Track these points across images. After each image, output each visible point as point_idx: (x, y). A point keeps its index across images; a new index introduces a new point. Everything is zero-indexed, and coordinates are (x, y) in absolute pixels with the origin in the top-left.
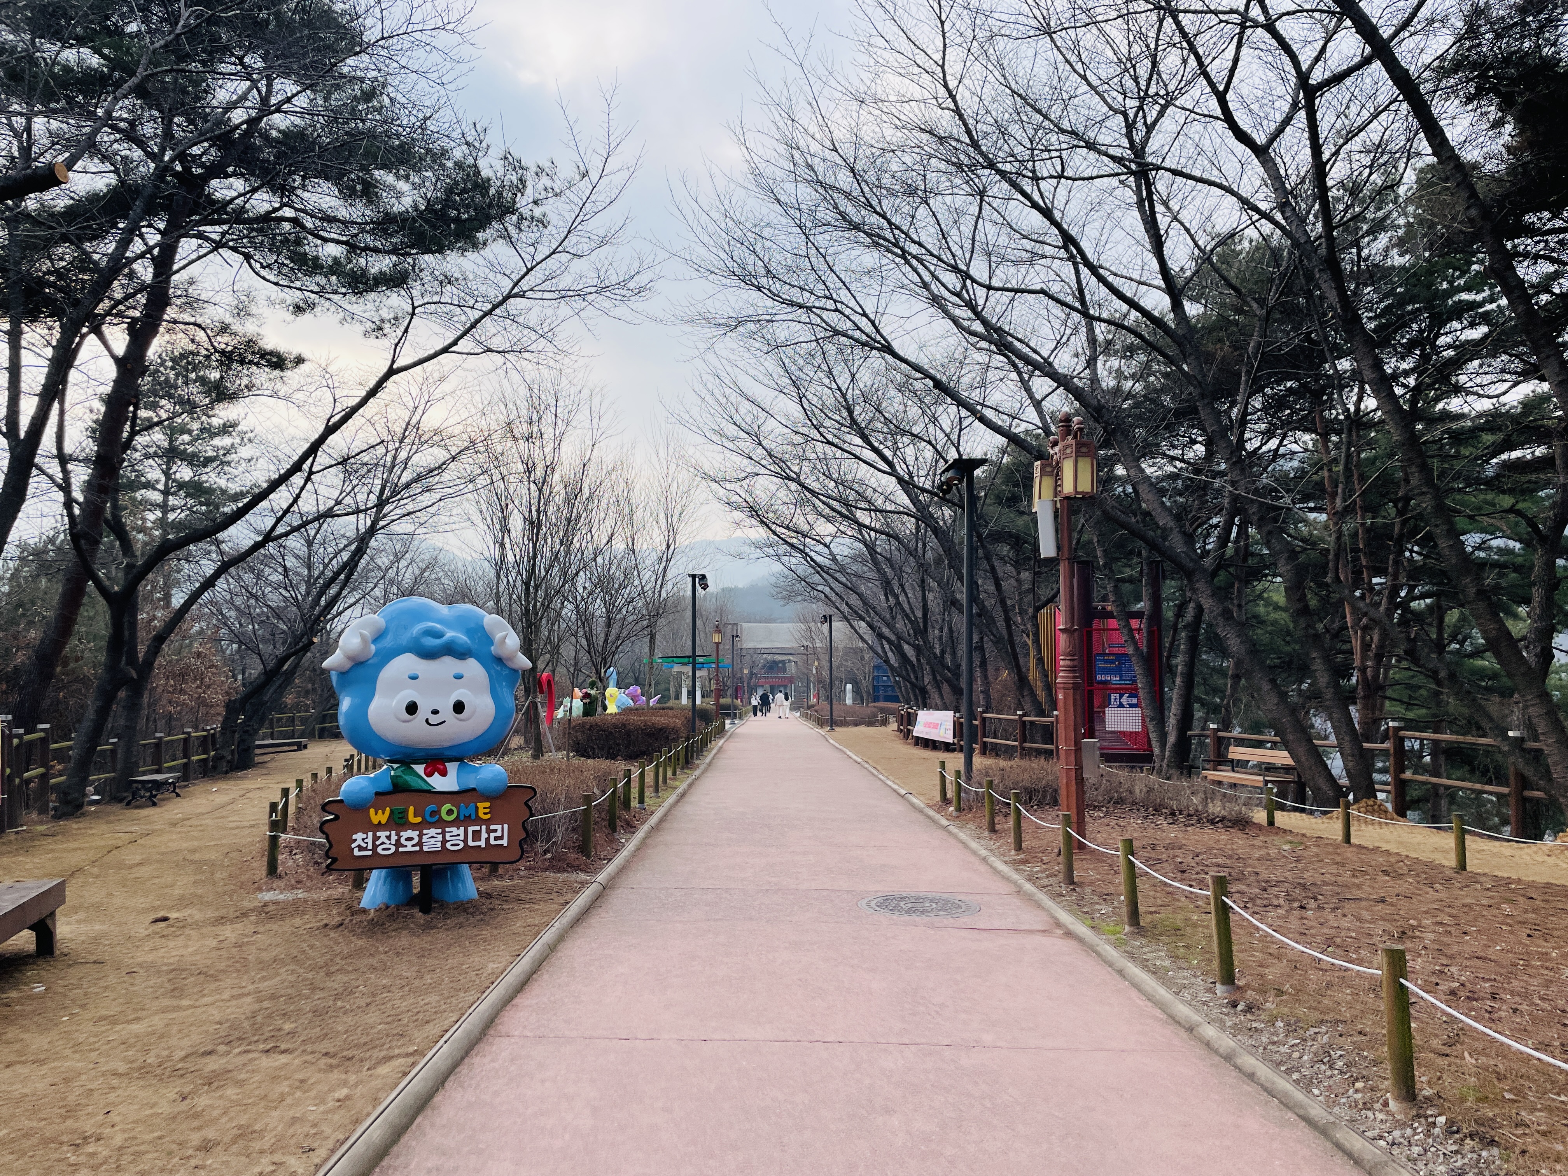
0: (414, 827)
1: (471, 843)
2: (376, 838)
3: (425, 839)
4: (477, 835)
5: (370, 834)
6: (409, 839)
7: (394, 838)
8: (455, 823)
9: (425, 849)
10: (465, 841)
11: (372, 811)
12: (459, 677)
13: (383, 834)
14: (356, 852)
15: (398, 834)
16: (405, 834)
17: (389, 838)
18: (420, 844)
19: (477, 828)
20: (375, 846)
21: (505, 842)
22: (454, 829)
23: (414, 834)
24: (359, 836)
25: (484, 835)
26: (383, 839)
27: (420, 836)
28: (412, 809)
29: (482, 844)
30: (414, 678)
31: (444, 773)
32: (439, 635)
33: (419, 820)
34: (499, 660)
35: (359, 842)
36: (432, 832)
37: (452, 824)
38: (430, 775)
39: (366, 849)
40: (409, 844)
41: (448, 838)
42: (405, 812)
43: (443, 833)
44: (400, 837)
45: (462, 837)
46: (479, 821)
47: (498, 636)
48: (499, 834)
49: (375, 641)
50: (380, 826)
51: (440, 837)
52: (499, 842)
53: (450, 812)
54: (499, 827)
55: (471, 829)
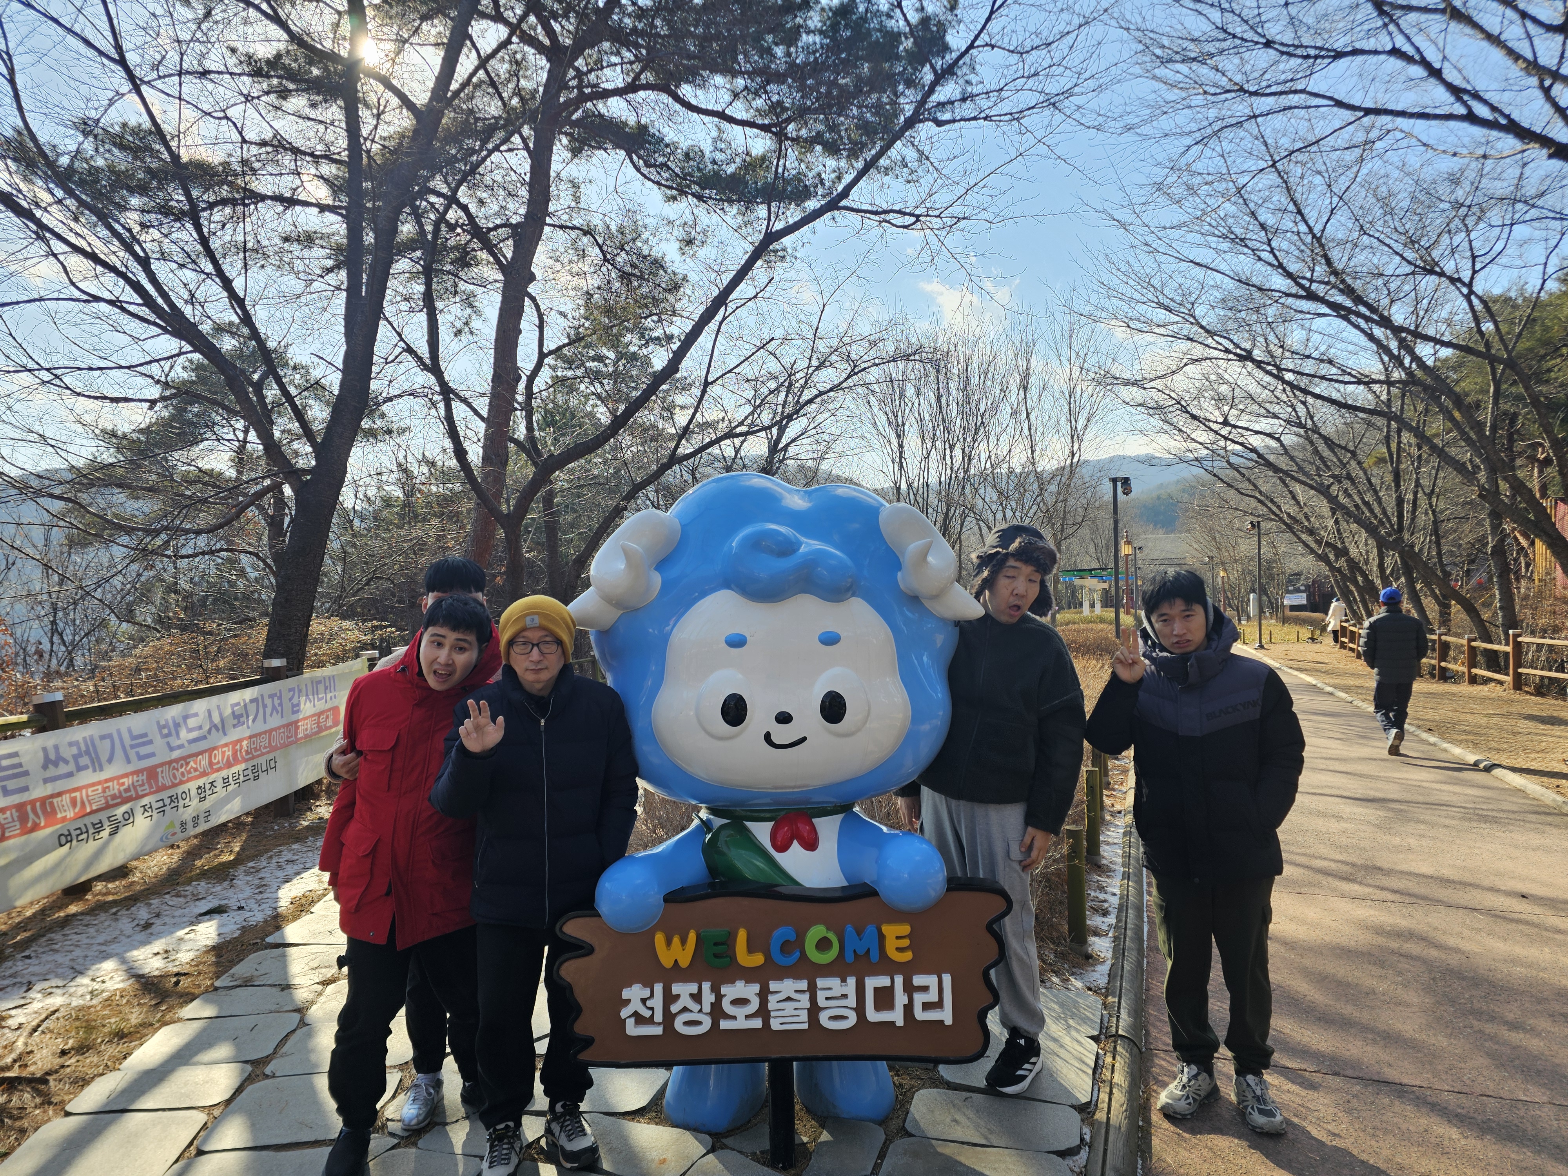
0: (749, 975)
1: (873, 1016)
2: (669, 998)
3: (772, 1000)
4: (884, 998)
5: (658, 988)
6: (740, 1002)
7: (708, 998)
8: (838, 969)
9: (775, 1025)
10: (860, 1009)
11: (659, 939)
12: (830, 640)
13: (684, 990)
14: (632, 1029)
15: (715, 989)
16: (730, 991)
17: (697, 997)
18: (763, 1012)
19: (884, 981)
20: (669, 1018)
21: (946, 1015)
22: (834, 983)
23: (750, 991)
24: (634, 993)
25: (901, 999)
26: (686, 1001)
27: (764, 995)
28: (742, 936)
29: (897, 1016)
30: (737, 642)
31: (811, 844)
32: (787, 548)
33: (758, 959)
34: (914, 600)
35: (636, 1006)
36: (786, 987)
37: (827, 970)
38: (782, 847)
39: (650, 1021)
40: (740, 1012)
41: (821, 1002)
42: (729, 941)
43: (812, 990)
44: (719, 997)
45: (852, 1002)
46: (888, 967)
47: (913, 547)
48: (932, 996)
49: (661, 565)
50: (677, 973)
51: (805, 1000)
52: (932, 1015)
53: (823, 945)
54: (931, 980)
55: (872, 983)
